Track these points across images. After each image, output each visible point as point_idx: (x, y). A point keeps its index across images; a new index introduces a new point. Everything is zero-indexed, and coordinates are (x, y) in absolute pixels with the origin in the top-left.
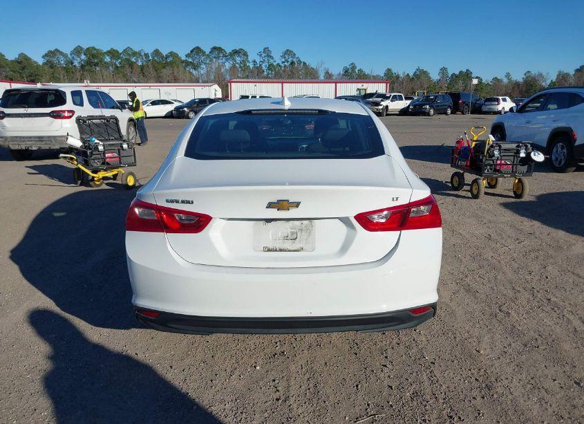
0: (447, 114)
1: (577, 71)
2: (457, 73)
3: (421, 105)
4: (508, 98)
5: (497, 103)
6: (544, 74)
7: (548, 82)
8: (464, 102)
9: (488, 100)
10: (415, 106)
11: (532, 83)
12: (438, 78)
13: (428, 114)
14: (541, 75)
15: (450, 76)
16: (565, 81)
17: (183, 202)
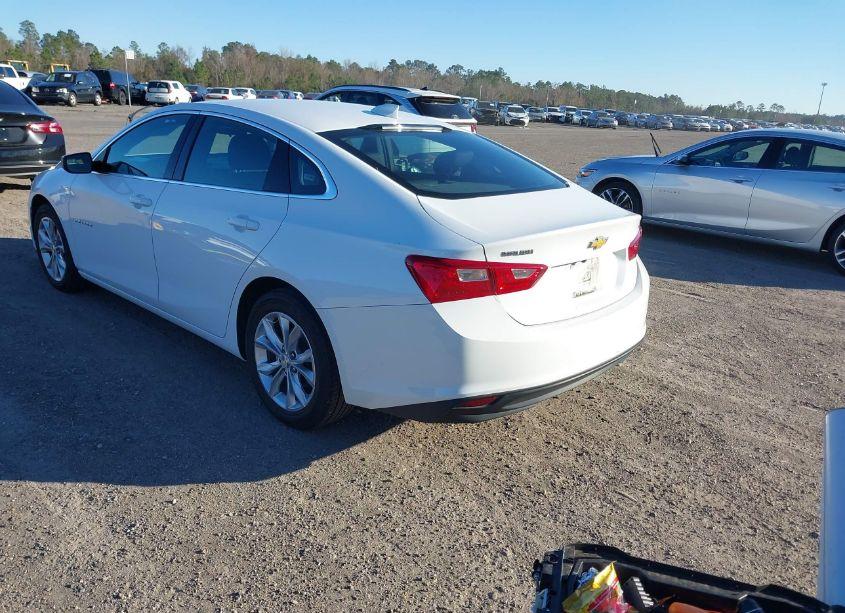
0: (95, 104)
1: (225, 48)
2: (54, 34)
3: (54, 88)
4: (178, 83)
5: (166, 90)
6: (186, 49)
7: (193, 62)
8: (117, 86)
9: (152, 85)
10: (41, 88)
11: (171, 61)
12: (21, 38)
13: (68, 103)
14: (181, 49)
15: (41, 37)
16: (215, 62)
17: (522, 253)
